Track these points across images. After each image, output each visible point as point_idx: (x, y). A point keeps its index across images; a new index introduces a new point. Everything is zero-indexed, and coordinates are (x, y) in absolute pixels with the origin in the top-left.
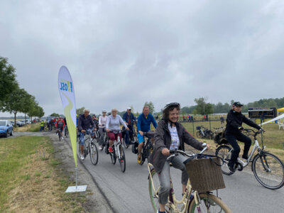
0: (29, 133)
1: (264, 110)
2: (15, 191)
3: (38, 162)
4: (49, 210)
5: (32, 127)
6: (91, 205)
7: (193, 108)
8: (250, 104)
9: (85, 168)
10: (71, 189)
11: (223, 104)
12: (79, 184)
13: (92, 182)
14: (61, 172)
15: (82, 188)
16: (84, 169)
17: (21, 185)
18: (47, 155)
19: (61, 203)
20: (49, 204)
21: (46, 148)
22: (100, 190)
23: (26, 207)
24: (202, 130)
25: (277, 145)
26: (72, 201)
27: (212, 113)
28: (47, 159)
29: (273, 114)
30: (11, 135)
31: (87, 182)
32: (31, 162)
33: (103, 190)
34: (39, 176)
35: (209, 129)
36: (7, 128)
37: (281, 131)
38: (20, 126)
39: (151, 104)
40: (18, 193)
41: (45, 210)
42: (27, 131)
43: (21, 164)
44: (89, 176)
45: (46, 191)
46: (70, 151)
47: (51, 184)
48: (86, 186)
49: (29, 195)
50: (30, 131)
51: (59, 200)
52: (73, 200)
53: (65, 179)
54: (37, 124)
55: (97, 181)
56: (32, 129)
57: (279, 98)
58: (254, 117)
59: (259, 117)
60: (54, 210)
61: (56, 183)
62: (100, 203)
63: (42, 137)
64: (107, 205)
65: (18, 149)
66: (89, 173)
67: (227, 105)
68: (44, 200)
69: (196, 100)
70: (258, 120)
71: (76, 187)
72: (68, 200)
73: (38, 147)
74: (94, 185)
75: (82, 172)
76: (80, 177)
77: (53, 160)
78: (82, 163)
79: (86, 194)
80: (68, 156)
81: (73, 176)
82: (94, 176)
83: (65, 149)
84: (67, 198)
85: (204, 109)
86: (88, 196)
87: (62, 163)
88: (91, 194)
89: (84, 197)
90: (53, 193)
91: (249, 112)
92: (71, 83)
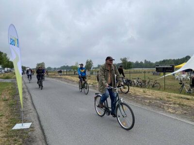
1: (166, 67)
5: (4, 75)
6: (30, 141)
7: (119, 64)
8: (157, 63)
10: (18, 126)
11: (139, 62)
12: (26, 121)
13: (36, 119)
15: (27, 125)
16: (33, 109)
18: (7, 97)
19: (6, 139)
21: (9, 91)
22: (41, 127)
25: (175, 90)
27: (132, 68)
28: (7, 100)
29: (172, 70)
31: (33, 120)
33: (44, 128)
35: (129, 79)
37: (177, 81)
39: (91, 61)
44: (36, 114)
46: (27, 94)
47: (3, 122)
48: (31, 123)
50: (2, 78)
51: (5, 137)
52: (17, 136)
53: (16, 117)
54: (9, 73)
55: (41, 119)
56: (5, 76)
57: (176, 59)
58: (159, 73)
59: (161, 71)
61: (7, 120)
62: (38, 139)
63: (10, 83)
66: (36, 112)
67: (141, 62)
69: (121, 59)
70: (162, 73)
71: (22, 125)
72: (12, 136)
73: (4, 90)
74: (38, 122)
75: (31, 111)
76: (28, 115)
77: (12, 101)
78: (33, 104)
79: (29, 130)
80: (24, 98)
81: (23, 115)
82: (39, 115)
83: (24, 92)
84: (12, 134)
85: (126, 65)
86: (29, 133)
87: (17, 103)
88: (33, 131)
89: (27, 133)
90: (2, 130)
91: (156, 68)
92: (18, 40)
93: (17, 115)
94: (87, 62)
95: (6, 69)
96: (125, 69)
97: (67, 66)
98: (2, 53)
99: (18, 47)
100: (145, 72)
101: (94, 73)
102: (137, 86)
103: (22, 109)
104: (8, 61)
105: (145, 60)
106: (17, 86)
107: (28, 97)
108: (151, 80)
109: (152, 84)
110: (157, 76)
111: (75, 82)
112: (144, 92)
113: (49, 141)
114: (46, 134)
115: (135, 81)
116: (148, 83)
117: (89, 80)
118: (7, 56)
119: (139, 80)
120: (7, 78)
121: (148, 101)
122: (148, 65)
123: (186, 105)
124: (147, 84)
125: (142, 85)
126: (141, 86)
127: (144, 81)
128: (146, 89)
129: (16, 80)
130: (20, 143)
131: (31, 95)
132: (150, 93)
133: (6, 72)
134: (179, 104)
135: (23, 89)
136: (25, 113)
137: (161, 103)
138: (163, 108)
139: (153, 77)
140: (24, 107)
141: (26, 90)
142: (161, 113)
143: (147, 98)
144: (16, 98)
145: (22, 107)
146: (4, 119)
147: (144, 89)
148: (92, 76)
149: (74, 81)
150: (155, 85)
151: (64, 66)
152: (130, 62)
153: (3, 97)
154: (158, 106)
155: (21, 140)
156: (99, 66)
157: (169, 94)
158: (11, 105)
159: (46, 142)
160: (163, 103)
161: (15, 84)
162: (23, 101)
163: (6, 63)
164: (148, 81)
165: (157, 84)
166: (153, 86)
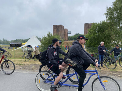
8: (12, 41)
29: (20, 45)
37: (22, 52)
58: (12, 47)
91: (11, 44)
105: (3, 39)
110: (11, 50)
123: (23, 64)
134: (19, 64)
150: (8, 55)
157: (16, 59)
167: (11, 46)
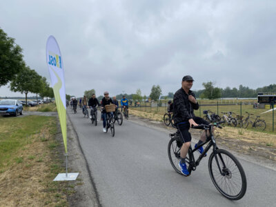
0: (39, 113)
1: (275, 95)
2: (3, 176)
3: (37, 143)
4: (29, 204)
5: (42, 107)
6: (77, 199)
7: (200, 92)
8: (259, 89)
9: (82, 152)
10: (61, 177)
11: (232, 89)
12: (71, 171)
13: (86, 169)
14: (56, 155)
15: (72, 176)
16: (80, 153)
17: (11, 169)
18: (47, 137)
19: (45, 194)
20: (32, 195)
22: (92, 180)
23: (6, 197)
24: (209, 114)
26: (57, 193)
27: (220, 97)
28: (46, 140)
30: (21, 114)
31: (80, 169)
32: (31, 143)
33: (95, 181)
34: (32, 159)
35: (216, 114)
36: (17, 107)
38: (32, 106)
39: (158, 87)
40: (5, 179)
41: (24, 202)
42: (37, 111)
43: (21, 144)
44: (84, 161)
45: (33, 178)
46: (72, 132)
47: (41, 170)
48: (77, 174)
49: (14, 182)
50: (40, 111)
51: (44, 191)
52: (60, 190)
53: (58, 164)
54: (48, 104)
55: (92, 168)
56: (44, 108)
58: (263, 105)
59: (266, 103)
60: (35, 203)
61: (47, 168)
62: (87, 197)
63: (50, 117)
64: (95, 200)
65: (23, 129)
66: (85, 158)
67: (235, 89)
68: (28, 189)
69: (204, 84)
70: (268, 106)
71: (67, 176)
72: (53, 191)
73: (43, 127)
74: (87, 173)
75: (77, 157)
76: (74, 162)
77: (52, 141)
78: (80, 146)
79: (75, 183)
80: (69, 138)
81: (67, 161)
82: (89, 162)
83: (68, 130)
84: (54, 188)
85: (212, 93)
86: (76, 187)
87: (59, 145)
88: (81, 184)
89: (72, 187)
90: (40, 181)
91: (259, 97)
92: (60, 58)
93: (60, 161)
94: (153, 89)
95: (45, 98)
96: (210, 98)
97: (126, 94)
98: (41, 77)
99: (61, 67)
100: (241, 104)
101: (163, 105)
102: (229, 125)
103: (66, 153)
104: (48, 88)
105: (241, 86)
106: (59, 121)
107: (73, 137)
108: (250, 116)
109: (253, 121)
110: (260, 110)
111: (136, 118)
112: (241, 134)
113: (103, 201)
114: (98, 190)
115: (226, 117)
116: (246, 120)
117: (156, 115)
118: (47, 81)
119: (232, 116)
120: (47, 110)
121: (247, 148)
122: (245, 92)
124: (244, 122)
125: (237, 122)
126: (235, 125)
127: (240, 118)
128: (244, 130)
129: (57, 114)
130: (63, 200)
131: (77, 134)
132: (249, 135)
133: (45, 102)
135: (67, 125)
136: (70, 158)
137: (268, 150)
138: (273, 160)
139: (254, 111)
140: (68, 150)
141: (71, 128)
142: (269, 166)
143: (246, 144)
144: (58, 138)
145: (66, 150)
146: (43, 166)
147: (240, 129)
148: (160, 109)
149: (135, 116)
150: (258, 123)
151: (121, 95)
152: (217, 89)
153: (42, 136)
154: (264, 156)
155: (65, 196)
156: (170, 95)
158: (52, 148)
159: (98, 201)
160: (272, 151)
161: (56, 119)
162: (68, 141)
163: (45, 90)
164: (245, 116)
165: (260, 122)
166: (254, 125)
167: (259, 102)
